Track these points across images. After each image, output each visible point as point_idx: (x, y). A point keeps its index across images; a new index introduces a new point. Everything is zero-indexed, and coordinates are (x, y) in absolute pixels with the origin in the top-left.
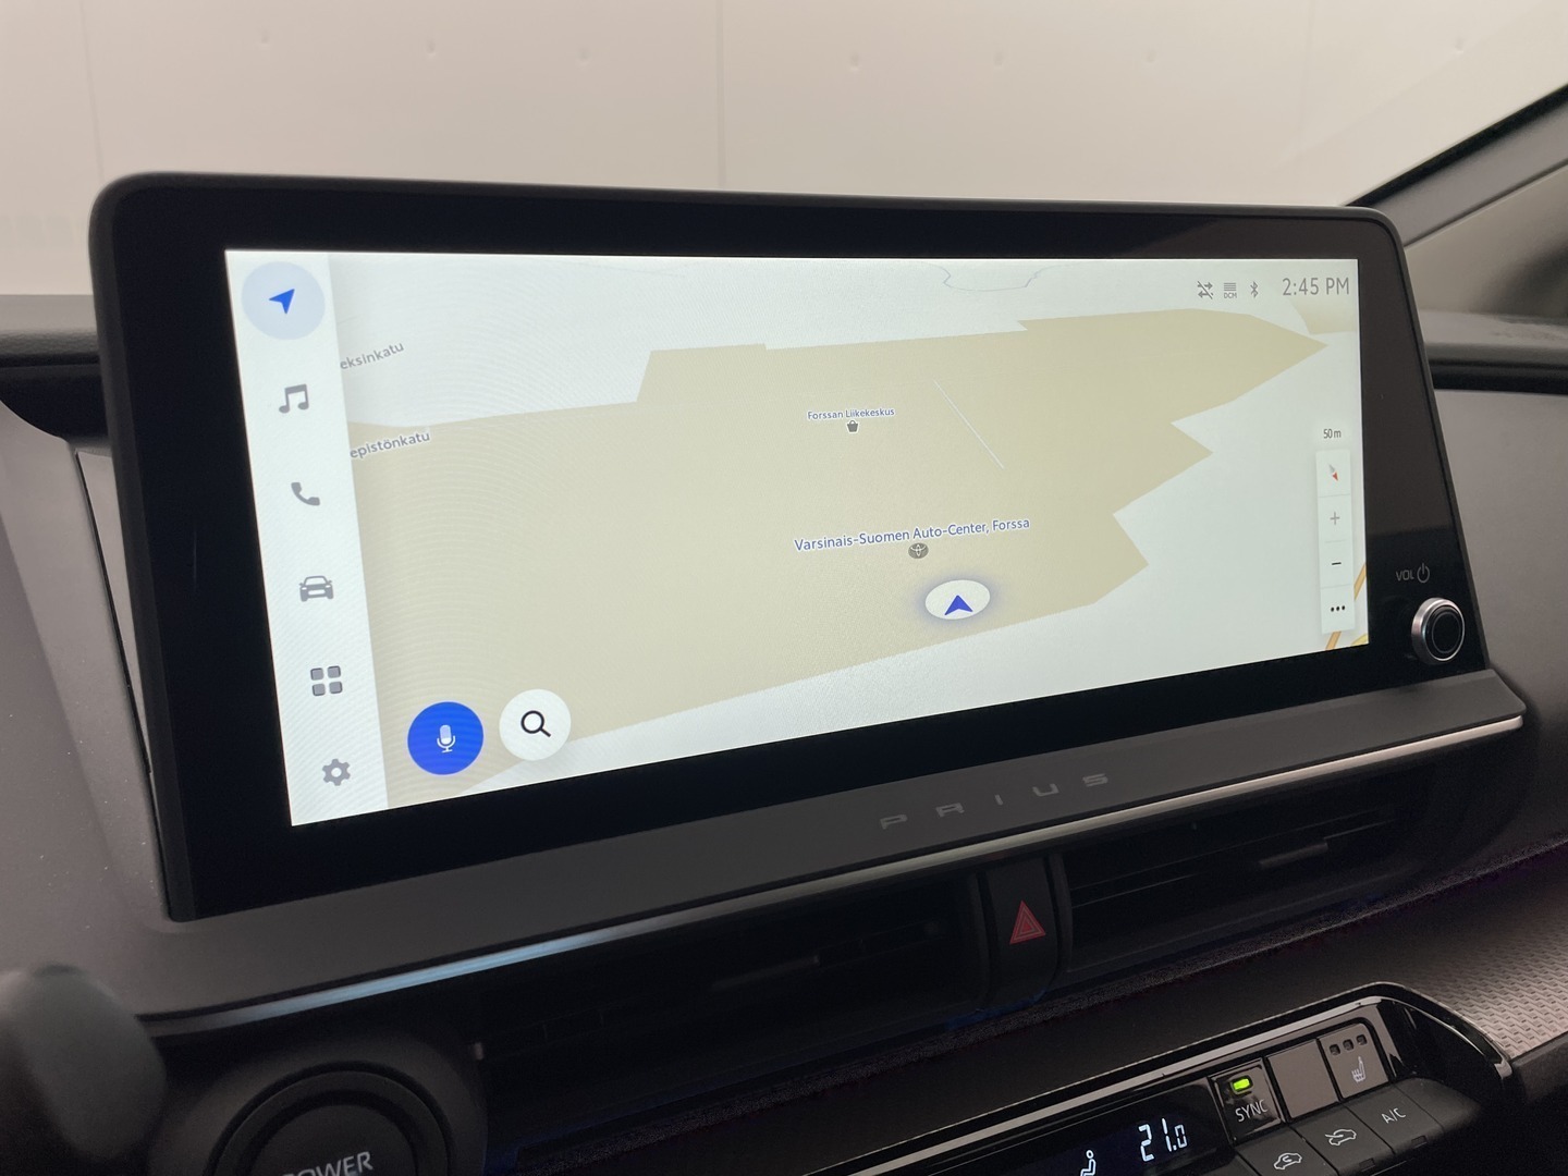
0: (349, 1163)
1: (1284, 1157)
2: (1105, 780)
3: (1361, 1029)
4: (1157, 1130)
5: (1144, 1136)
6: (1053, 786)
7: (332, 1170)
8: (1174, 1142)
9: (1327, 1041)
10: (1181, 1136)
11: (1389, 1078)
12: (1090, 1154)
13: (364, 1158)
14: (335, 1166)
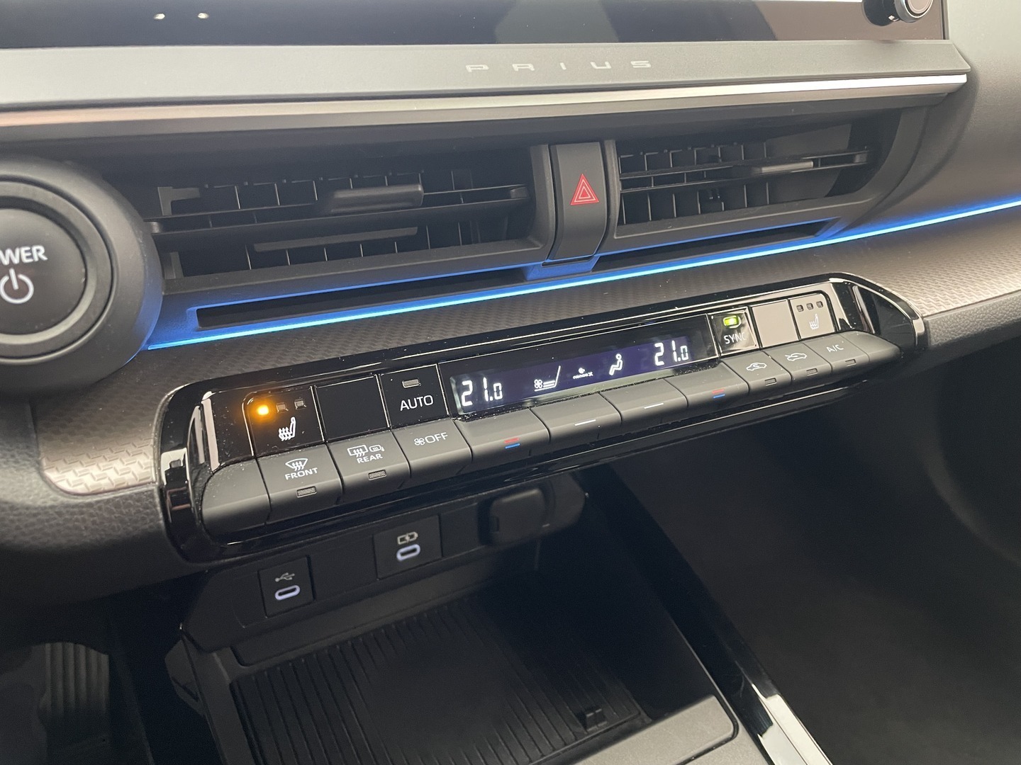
0: (26, 251)
1: (755, 365)
2: (649, 66)
3: (821, 297)
4: (668, 348)
5: (658, 350)
6: (607, 63)
7: (12, 255)
8: (679, 355)
9: (794, 302)
10: (684, 353)
11: (836, 329)
12: (619, 357)
13: (38, 251)
14: (14, 252)
